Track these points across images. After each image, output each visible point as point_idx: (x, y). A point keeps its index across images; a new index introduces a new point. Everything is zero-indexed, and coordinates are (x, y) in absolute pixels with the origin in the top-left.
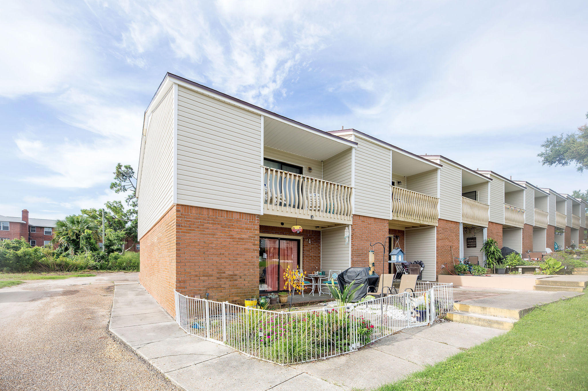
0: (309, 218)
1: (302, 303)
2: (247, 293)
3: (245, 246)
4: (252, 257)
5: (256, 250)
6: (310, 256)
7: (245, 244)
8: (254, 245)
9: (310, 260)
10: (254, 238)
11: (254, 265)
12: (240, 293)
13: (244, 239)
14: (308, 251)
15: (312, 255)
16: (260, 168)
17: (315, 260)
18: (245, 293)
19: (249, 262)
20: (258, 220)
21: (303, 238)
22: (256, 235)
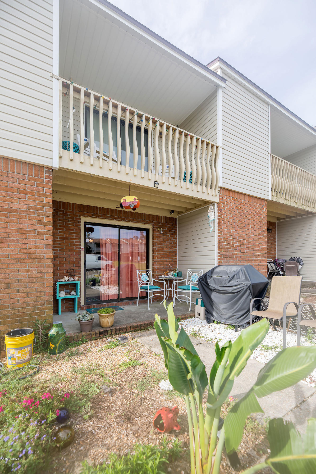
0: (151, 185)
1: (141, 326)
2: (26, 315)
3: (20, 226)
4: (36, 247)
5: (46, 234)
6: (163, 251)
7: (18, 222)
8: (41, 223)
9: (163, 256)
10: (41, 210)
11: (40, 262)
12: (8, 317)
13: (16, 211)
14: (160, 244)
15: (166, 249)
16: (51, 79)
17: (169, 256)
18: (18, 316)
19: (30, 257)
20: (49, 178)
21: (153, 228)
22: (44, 205)
